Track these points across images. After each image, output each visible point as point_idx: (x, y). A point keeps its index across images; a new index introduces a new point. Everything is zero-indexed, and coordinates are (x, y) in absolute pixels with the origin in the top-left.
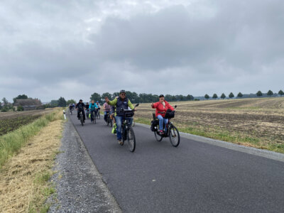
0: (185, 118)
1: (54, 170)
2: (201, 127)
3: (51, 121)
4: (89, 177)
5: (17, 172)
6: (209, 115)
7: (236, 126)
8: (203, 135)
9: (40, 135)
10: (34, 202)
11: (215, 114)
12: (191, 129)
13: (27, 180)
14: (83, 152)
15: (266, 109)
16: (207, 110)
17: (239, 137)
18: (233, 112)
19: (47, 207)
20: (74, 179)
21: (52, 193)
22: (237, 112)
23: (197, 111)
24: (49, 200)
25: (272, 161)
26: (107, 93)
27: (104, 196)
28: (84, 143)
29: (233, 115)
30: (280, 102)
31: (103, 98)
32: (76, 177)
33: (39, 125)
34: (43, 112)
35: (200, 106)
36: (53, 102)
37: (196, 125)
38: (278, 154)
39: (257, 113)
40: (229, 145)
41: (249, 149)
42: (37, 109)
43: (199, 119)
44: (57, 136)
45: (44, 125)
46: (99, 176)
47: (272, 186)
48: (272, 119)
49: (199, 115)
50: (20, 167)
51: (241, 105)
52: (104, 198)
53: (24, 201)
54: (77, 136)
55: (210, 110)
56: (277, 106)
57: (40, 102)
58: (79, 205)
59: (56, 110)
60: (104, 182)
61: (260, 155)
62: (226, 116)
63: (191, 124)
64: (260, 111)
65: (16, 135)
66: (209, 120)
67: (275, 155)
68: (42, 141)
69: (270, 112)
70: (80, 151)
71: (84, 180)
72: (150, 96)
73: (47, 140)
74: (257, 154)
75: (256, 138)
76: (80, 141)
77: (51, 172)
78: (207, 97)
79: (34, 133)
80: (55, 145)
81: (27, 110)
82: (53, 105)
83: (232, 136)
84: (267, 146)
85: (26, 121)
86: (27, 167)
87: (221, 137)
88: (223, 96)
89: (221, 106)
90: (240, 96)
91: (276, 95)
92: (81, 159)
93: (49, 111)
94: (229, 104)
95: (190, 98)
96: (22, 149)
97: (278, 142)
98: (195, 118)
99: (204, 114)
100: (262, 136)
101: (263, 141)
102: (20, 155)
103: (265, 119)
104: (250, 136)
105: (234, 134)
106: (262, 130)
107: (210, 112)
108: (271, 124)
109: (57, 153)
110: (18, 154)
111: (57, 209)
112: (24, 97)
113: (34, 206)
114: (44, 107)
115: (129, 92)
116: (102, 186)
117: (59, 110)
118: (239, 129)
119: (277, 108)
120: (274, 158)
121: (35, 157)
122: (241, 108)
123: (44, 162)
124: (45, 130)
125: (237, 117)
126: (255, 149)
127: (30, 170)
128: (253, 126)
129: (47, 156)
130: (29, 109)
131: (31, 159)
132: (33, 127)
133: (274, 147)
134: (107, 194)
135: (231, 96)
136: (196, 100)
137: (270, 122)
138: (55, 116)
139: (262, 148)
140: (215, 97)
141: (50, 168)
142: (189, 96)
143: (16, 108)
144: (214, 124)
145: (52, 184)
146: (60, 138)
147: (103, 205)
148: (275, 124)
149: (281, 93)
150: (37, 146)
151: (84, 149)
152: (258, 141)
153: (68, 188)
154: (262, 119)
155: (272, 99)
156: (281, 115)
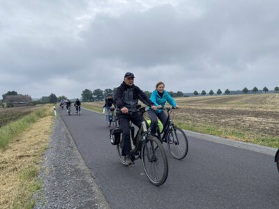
1: (42, 165)
2: (190, 122)
3: (41, 117)
4: (77, 172)
5: (3, 168)
6: (198, 110)
7: (223, 121)
8: (191, 130)
9: (29, 131)
10: (19, 198)
11: (204, 110)
13: (13, 176)
14: (72, 148)
15: (251, 105)
16: (196, 106)
17: (226, 131)
18: (220, 108)
19: (32, 202)
20: (62, 174)
21: (38, 188)
22: (225, 108)
23: (186, 107)
24: (36, 196)
25: (256, 153)
27: (92, 190)
28: (74, 139)
29: (221, 110)
30: (265, 98)
31: (95, 94)
32: (64, 172)
33: (29, 121)
34: (33, 109)
35: (189, 102)
36: (43, 98)
37: (185, 120)
38: (263, 147)
39: (244, 109)
40: (216, 139)
42: (27, 105)
43: (188, 114)
44: (46, 132)
45: (33, 121)
46: (88, 171)
47: (255, 177)
48: (257, 114)
49: (188, 110)
50: (7, 163)
51: (228, 101)
52: (91, 192)
53: (9, 198)
54: (67, 131)
55: (199, 106)
57: (30, 98)
58: (66, 200)
59: (46, 106)
60: (93, 177)
61: (245, 147)
62: (214, 111)
63: (181, 119)
64: (245, 107)
65: (4, 131)
66: (198, 116)
67: (260, 148)
68: (30, 137)
69: (255, 108)
70: (69, 146)
71: (72, 175)
73: (36, 136)
74: (242, 147)
75: (242, 132)
76: (70, 136)
77: (38, 167)
78: (196, 93)
79: (23, 129)
80: (44, 140)
81: (17, 106)
82: (44, 101)
83: (219, 130)
84: (252, 140)
85: (15, 117)
86: (14, 163)
87: (209, 131)
88: (211, 93)
89: (210, 102)
90: (227, 92)
91: (260, 92)
92: (69, 154)
93: (39, 108)
94: (215, 101)
95: (179, 94)
96: (9, 145)
98: (184, 114)
99: (193, 110)
100: (247, 130)
101: (248, 134)
102: (7, 151)
103: (251, 114)
104: (236, 130)
105: (221, 129)
106: (247, 125)
107: (199, 108)
108: (256, 119)
109: (46, 149)
110: (5, 150)
111: (43, 205)
112: (14, 93)
113: (19, 202)
114: (35, 103)
116: (91, 180)
117: (50, 106)
118: (226, 124)
119: (262, 103)
120: (259, 151)
121: (22, 153)
122: (229, 104)
123: (32, 158)
124: (35, 126)
125: (224, 112)
126: (241, 142)
127: (17, 166)
128: (239, 120)
129: (35, 152)
130: (19, 105)
131: (19, 154)
132: (21, 123)
133: (258, 139)
134: (95, 188)
135: (219, 92)
136: (185, 96)
137: (255, 117)
138: (45, 113)
139: (247, 142)
140: (204, 93)
141: (37, 164)
142: (178, 92)
143: (5, 104)
144: (202, 119)
145: (39, 179)
146: (50, 133)
147: (90, 199)
148: (260, 119)
149: (266, 90)
150: (25, 142)
151: (74, 145)
152: (243, 135)
153: (56, 183)
154: (248, 114)
155: (257, 95)
156: (265, 110)
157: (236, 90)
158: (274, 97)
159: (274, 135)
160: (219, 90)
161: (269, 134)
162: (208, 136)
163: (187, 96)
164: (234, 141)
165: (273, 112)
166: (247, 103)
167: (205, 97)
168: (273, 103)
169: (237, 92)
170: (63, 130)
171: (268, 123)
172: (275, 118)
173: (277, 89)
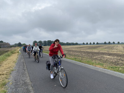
0: (74, 53)
1: (9, 79)
2: (80, 58)
3: (13, 54)
4: (25, 84)
6: (84, 52)
7: (95, 57)
8: (80, 62)
9: (6, 60)
12: (76, 59)
15: (107, 50)
16: (83, 50)
17: (96, 62)
18: (94, 51)
21: (5, 92)
22: (96, 51)
23: (79, 50)
26: (41, 41)
28: (26, 66)
29: (94, 52)
30: (113, 47)
31: (39, 43)
33: (7, 56)
34: (10, 49)
35: (81, 48)
36: (15, 44)
37: (78, 56)
39: (104, 52)
40: (91, 67)
41: (99, 69)
42: (8, 47)
43: (80, 54)
44: (14, 62)
45: (9, 56)
46: (30, 83)
48: (110, 55)
49: (80, 52)
51: (97, 48)
54: (24, 61)
55: (85, 50)
56: (112, 48)
57: (9, 44)
59: (16, 48)
60: (32, 87)
61: (103, 71)
63: (76, 56)
64: (105, 51)
66: (84, 54)
67: (110, 72)
69: (109, 51)
70: (23, 69)
71: (22, 85)
73: (9, 64)
74: (102, 71)
75: (103, 63)
78: (84, 44)
81: (3, 48)
83: (93, 62)
87: (88, 63)
88: (90, 44)
89: (90, 48)
90: (97, 43)
91: (112, 44)
93: (13, 49)
94: (92, 47)
95: (77, 44)
97: (111, 65)
98: (78, 53)
99: (82, 52)
100: (105, 62)
101: (105, 64)
104: (100, 62)
106: (105, 59)
107: (85, 51)
108: (109, 57)
112: (2, 42)
114: (11, 47)
115: (51, 41)
117: (18, 48)
118: (96, 59)
119: (112, 49)
121: (1, 73)
122: (98, 49)
126: (102, 69)
128: (102, 57)
133: (109, 67)
135: (94, 43)
136: (79, 45)
138: (15, 52)
139: (105, 68)
140: (87, 44)
148: (111, 57)
149: (114, 43)
150: (3, 67)
152: (103, 65)
154: (106, 54)
155: (110, 45)
156: (113, 53)
157: (101, 43)
158: (117, 47)
159: (116, 65)
161: (115, 64)
162: (88, 65)
163: (80, 45)
168: (117, 49)
169: (102, 44)
170: (22, 60)
171: (114, 59)
172: (117, 56)
173: (119, 43)
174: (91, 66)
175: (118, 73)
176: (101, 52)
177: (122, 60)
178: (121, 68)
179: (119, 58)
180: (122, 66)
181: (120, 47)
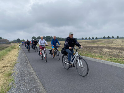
1: (14, 71)
3: (13, 49)
4: (30, 73)
7: (94, 51)
9: (8, 55)
10: (4, 85)
11: (86, 46)
13: (0, 75)
14: (27, 63)
15: (107, 44)
17: (95, 55)
18: (93, 45)
19: (10, 87)
20: (23, 74)
21: (12, 81)
22: (95, 45)
24: (11, 84)
25: (108, 65)
26: (39, 37)
27: (36, 81)
28: (28, 59)
29: (93, 46)
30: (112, 41)
31: (38, 39)
33: (8, 51)
34: (9, 45)
36: (14, 40)
39: (103, 46)
42: (7, 44)
44: (16, 56)
45: (10, 51)
46: (35, 73)
47: (107, 75)
48: (109, 48)
51: (97, 42)
52: (36, 82)
54: (25, 55)
55: (84, 44)
56: (111, 42)
57: (8, 40)
58: (25, 85)
59: (16, 44)
60: (37, 75)
61: (103, 63)
62: (90, 47)
64: (104, 45)
67: (110, 63)
68: (8, 58)
69: (108, 45)
70: (26, 62)
71: (27, 75)
72: (59, 38)
73: (11, 57)
74: (102, 62)
75: (102, 56)
76: (26, 58)
77: (12, 71)
78: (83, 39)
79: (5, 54)
80: (15, 60)
81: (2, 44)
82: (14, 42)
83: (92, 55)
84: (106, 59)
85: (1, 49)
87: (88, 55)
88: (89, 39)
89: (89, 43)
90: (96, 38)
91: (111, 38)
92: (26, 66)
93: (12, 45)
94: (91, 42)
100: (104, 55)
101: (105, 57)
103: (106, 48)
104: (100, 55)
105: (93, 54)
106: (105, 53)
107: (84, 45)
109: (16, 63)
111: (14, 88)
113: (4, 87)
114: (10, 43)
115: (49, 36)
116: (36, 77)
117: (17, 44)
118: (95, 52)
120: (108, 64)
121: (5, 65)
122: (97, 44)
123: (9, 67)
124: (10, 53)
125: (95, 47)
127: (2, 71)
128: (101, 51)
129: (11, 65)
130: (3, 43)
131: (3, 66)
132: (4, 52)
133: (109, 59)
134: (38, 80)
135: (93, 38)
137: (108, 49)
138: (15, 47)
139: (104, 60)
140: (86, 39)
141: (12, 70)
144: (85, 50)
145: (13, 77)
146: (17, 56)
147: (35, 85)
148: (110, 50)
149: (113, 37)
150: (6, 60)
151: (28, 61)
152: (103, 57)
153: (20, 78)
154: (105, 48)
156: (112, 46)
158: (116, 41)
159: (116, 57)
160: (93, 37)
161: (114, 57)
162: (88, 57)
163: (79, 40)
164: (99, 60)
165: (115, 47)
166: (105, 43)
167: (87, 40)
168: (116, 43)
169: (101, 38)
170: (23, 55)
171: (113, 52)
172: (117, 50)
173: (118, 37)
174: (91, 58)
175: (117, 63)
176: (100, 46)
177: (121, 53)
178: (120, 59)
179: (118, 51)
180: (121, 58)
181: (120, 41)
